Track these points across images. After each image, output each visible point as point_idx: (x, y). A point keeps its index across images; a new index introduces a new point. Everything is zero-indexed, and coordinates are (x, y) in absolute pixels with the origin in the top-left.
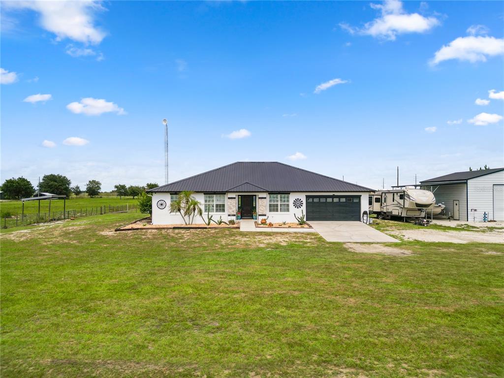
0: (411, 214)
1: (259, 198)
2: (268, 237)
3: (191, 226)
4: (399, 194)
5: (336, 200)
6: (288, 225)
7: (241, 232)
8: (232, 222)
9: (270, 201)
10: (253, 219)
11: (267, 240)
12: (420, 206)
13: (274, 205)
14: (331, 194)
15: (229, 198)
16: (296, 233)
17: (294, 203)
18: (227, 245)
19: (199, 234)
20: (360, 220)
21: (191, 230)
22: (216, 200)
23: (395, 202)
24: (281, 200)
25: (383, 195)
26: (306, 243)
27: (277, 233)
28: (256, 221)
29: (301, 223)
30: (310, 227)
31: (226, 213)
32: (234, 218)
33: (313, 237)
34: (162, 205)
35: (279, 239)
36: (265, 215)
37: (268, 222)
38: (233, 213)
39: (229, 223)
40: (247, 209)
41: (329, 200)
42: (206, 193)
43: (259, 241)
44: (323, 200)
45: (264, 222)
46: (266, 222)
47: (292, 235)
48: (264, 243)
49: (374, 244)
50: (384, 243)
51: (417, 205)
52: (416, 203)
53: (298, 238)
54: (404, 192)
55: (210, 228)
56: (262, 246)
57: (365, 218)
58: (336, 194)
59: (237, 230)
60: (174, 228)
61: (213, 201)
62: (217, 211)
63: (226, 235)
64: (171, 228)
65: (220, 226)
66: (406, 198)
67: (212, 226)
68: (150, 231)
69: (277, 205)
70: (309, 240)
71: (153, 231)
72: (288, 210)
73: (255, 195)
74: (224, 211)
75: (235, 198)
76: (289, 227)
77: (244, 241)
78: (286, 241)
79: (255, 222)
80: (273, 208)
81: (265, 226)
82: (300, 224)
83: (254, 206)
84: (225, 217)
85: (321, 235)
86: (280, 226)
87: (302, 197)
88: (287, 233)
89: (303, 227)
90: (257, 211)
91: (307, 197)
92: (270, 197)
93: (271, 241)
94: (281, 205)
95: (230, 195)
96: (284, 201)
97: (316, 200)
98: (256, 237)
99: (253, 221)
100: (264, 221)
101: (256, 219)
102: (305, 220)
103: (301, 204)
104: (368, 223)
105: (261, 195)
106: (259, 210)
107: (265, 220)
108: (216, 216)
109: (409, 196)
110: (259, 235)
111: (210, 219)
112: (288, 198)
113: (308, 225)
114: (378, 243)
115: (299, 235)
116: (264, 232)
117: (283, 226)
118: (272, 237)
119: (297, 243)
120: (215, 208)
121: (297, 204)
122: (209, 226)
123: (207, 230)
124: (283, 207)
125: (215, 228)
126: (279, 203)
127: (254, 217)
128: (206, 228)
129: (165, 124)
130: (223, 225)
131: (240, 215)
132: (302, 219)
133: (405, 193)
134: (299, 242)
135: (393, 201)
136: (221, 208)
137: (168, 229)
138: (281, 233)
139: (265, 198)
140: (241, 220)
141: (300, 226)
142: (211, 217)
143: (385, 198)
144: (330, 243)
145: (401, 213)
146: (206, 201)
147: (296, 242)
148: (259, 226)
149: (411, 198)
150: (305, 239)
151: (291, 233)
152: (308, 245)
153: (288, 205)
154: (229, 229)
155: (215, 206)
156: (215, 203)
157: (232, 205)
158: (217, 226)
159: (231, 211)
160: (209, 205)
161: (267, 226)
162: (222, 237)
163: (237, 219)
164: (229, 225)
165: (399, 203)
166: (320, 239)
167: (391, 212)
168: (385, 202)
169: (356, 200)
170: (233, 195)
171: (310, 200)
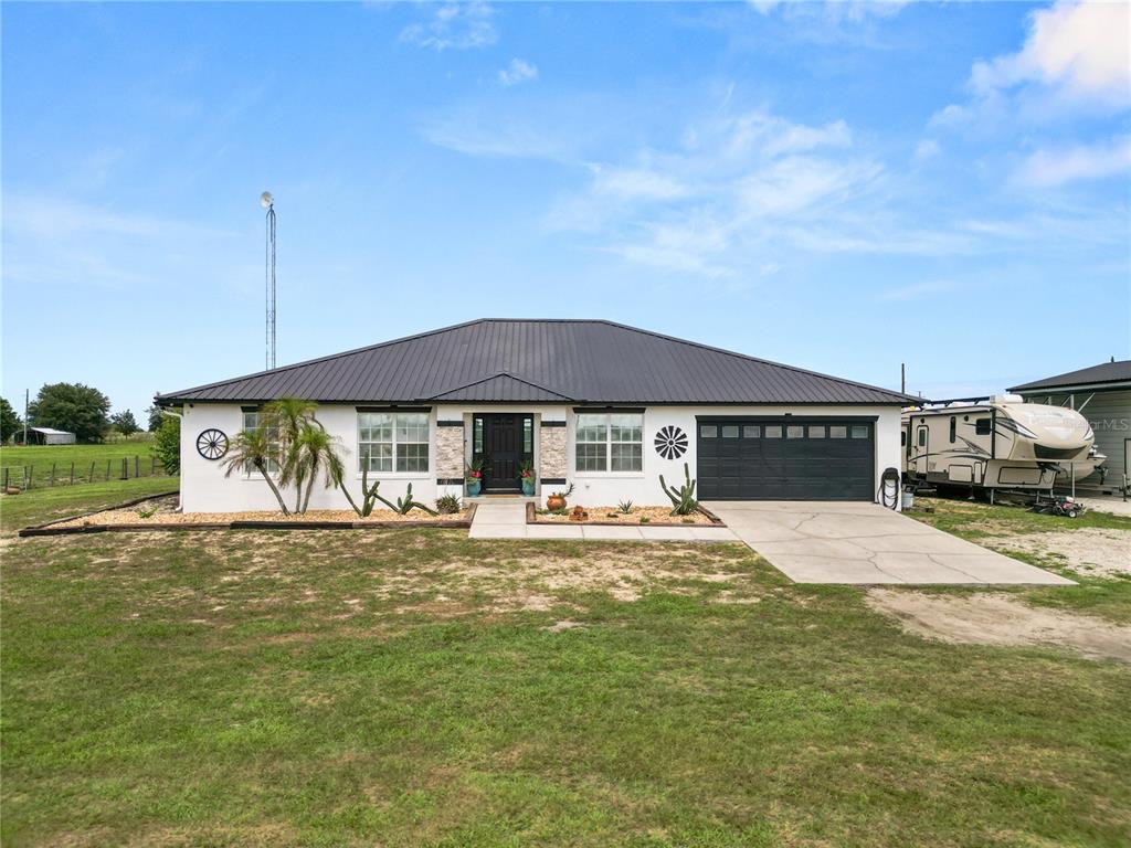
0: (1013, 480)
1: (544, 424)
2: (567, 563)
3: (300, 519)
4: (973, 420)
5: (794, 432)
6: (640, 514)
7: (472, 540)
8: (448, 505)
9: (580, 434)
10: (522, 493)
11: (560, 576)
12: (1047, 455)
13: (592, 447)
14: (780, 412)
15: (441, 424)
16: (667, 544)
17: (657, 442)
18: (397, 599)
19: (312, 549)
20: (872, 499)
21: (294, 532)
22: (398, 429)
23: (960, 444)
24: (617, 432)
25: (916, 423)
26: (714, 589)
27: (601, 545)
28: (532, 499)
29: (684, 509)
30: (716, 522)
31: (433, 473)
32: (457, 491)
33: (733, 561)
34: (213, 445)
35: (608, 569)
36: (562, 481)
37: (571, 503)
38: (453, 475)
39: (439, 507)
40: (503, 461)
41: (773, 432)
42: (361, 407)
43: (531, 579)
44: (752, 433)
45: (557, 506)
46: (564, 504)
47: (656, 553)
48: (546, 590)
49: (978, 596)
50: (1014, 589)
51: (1041, 451)
52: (1036, 445)
53: (677, 565)
54: (994, 410)
55: (363, 526)
56: (538, 603)
57: (890, 491)
58: (796, 412)
59: (460, 534)
60: (236, 526)
61: (388, 434)
62: (401, 467)
63: (413, 552)
64: (222, 527)
65: (404, 518)
66: (999, 428)
67: (375, 520)
68: (143, 535)
69: (602, 449)
70: (720, 578)
71: (158, 535)
72: (638, 465)
73: (531, 416)
74: (424, 467)
75: (461, 424)
76: (644, 522)
77: (473, 582)
78: (636, 582)
79: (528, 505)
80: (590, 458)
81: (560, 518)
82: (681, 512)
83: (527, 450)
84: (426, 489)
85: (763, 552)
86: (612, 519)
87: (686, 423)
88: (635, 545)
89: (690, 523)
90: (536, 467)
91: (701, 421)
92: (579, 422)
93: (575, 580)
94: (615, 448)
95: (445, 414)
96: (628, 436)
97: (731, 432)
98: (523, 561)
99: (523, 500)
100: (556, 501)
101: (533, 494)
102: (694, 497)
103: (681, 447)
104: (899, 508)
105: (549, 414)
106: (543, 464)
107: (561, 497)
108: (394, 484)
109: (1011, 425)
110: (534, 554)
111: (370, 494)
112: (640, 423)
113: (707, 514)
114: (990, 589)
115: (680, 553)
116: (555, 542)
117: (622, 517)
118: (579, 563)
119: (677, 591)
120: (394, 457)
121: (669, 445)
122: (367, 520)
123: (348, 533)
124: (621, 456)
125: (382, 526)
126: (609, 443)
127: (526, 488)
128: (349, 526)
129: (265, 205)
130: (414, 516)
131: (477, 481)
132: (685, 492)
133: (999, 414)
134: (685, 583)
135: (952, 440)
136: (414, 458)
137: (211, 527)
138: (613, 545)
139: (563, 424)
140: (483, 498)
141: (679, 519)
142: (375, 488)
143: (922, 433)
144: (807, 590)
145: (983, 477)
146: (364, 435)
147: (673, 583)
148: (540, 518)
149: (1020, 429)
150: (707, 572)
151: (652, 547)
152: (724, 599)
153: (638, 449)
154: (431, 530)
155: (394, 448)
156: (395, 442)
157: (451, 447)
158: (394, 517)
159: (446, 466)
160: (376, 447)
161: (567, 519)
162: (393, 563)
163: (468, 494)
164: (434, 514)
165: (975, 446)
166: (762, 572)
167: (946, 474)
168: (922, 444)
169: (859, 434)
170: (455, 414)
171: (711, 432)
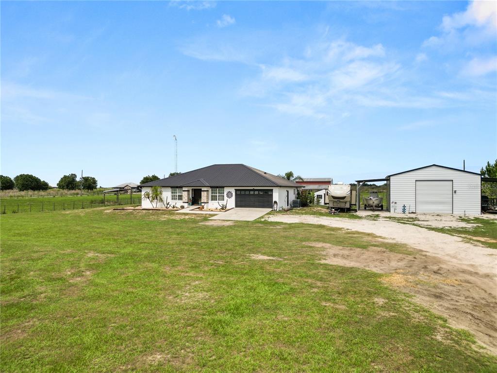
1: (203, 191)
5: (256, 193)
8: (182, 207)
9: (212, 193)
13: (214, 196)
14: (252, 188)
15: (183, 191)
17: (227, 195)
20: (272, 208)
22: (178, 192)
24: (219, 193)
29: (222, 209)
31: (182, 201)
32: (186, 204)
36: (206, 203)
38: (185, 201)
40: (195, 199)
41: (252, 193)
42: (172, 187)
44: (247, 193)
46: (203, 207)
57: (275, 206)
58: (256, 188)
62: (178, 200)
69: (216, 196)
72: (223, 199)
75: (189, 191)
80: (214, 198)
83: (200, 196)
87: (233, 190)
90: (201, 200)
91: (236, 190)
92: (212, 190)
94: (219, 196)
95: (184, 189)
96: (221, 194)
97: (243, 193)
103: (232, 196)
104: (278, 210)
105: (203, 189)
111: (168, 204)
112: (223, 191)
121: (229, 195)
124: (220, 198)
127: (198, 204)
131: (190, 203)
136: (180, 198)
139: (209, 191)
140: (191, 206)
146: (172, 193)
149: (329, 192)
153: (223, 196)
155: (177, 196)
156: (177, 194)
157: (185, 195)
159: (184, 199)
160: (174, 195)
163: (188, 205)
164: (179, 208)
169: (270, 193)
170: (186, 189)
171: (238, 193)
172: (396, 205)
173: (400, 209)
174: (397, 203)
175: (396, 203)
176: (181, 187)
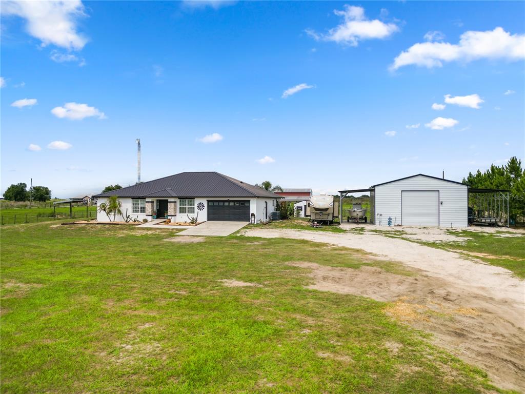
1: (170, 202)
5: (232, 204)
9: (180, 205)
13: (183, 208)
14: (226, 199)
15: (147, 202)
17: (197, 206)
20: (249, 221)
22: (140, 204)
24: (188, 204)
32: (149, 218)
38: (149, 214)
40: (161, 212)
41: (226, 204)
42: (133, 198)
44: (221, 204)
57: (253, 219)
58: (231, 199)
61: (138, 204)
69: (186, 208)
72: (194, 212)
74: (144, 212)
75: (154, 202)
80: (183, 210)
84: (143, 217)
87: (204, 202)
90: (167, 211)
91: (208, 201)
92: (180, 201)
94: (188, 208)
95: (148, 200)
96: (191, 205)
97: (216, 204)
103: (203, 208)
104: (256, 223)
105: (170, 200)
106: (169, 210)
112: (194, 202)
121: (200, 206)
124: (190, 210)
126: (187, 206)
127: (166, 217)
131: (155, 215)
136: (143, 210)
139: (176, 202)
140: (157, 219)
142: (129, 216)
146: (133, 204)
149: (311, 203)
153: (194, 208)
155: (140, 208)
156: (140, 206)
157: (149, 207)
159: (148, 212)
160: (136, 207)
163: (153, 218)
169: (247, 204)
170: (150, 200)
171: (211, 204)
172: (381, 217)
173: (386, 222)
174: (383, 215)
175: (381, 215)
176: (144, 198)
